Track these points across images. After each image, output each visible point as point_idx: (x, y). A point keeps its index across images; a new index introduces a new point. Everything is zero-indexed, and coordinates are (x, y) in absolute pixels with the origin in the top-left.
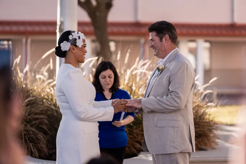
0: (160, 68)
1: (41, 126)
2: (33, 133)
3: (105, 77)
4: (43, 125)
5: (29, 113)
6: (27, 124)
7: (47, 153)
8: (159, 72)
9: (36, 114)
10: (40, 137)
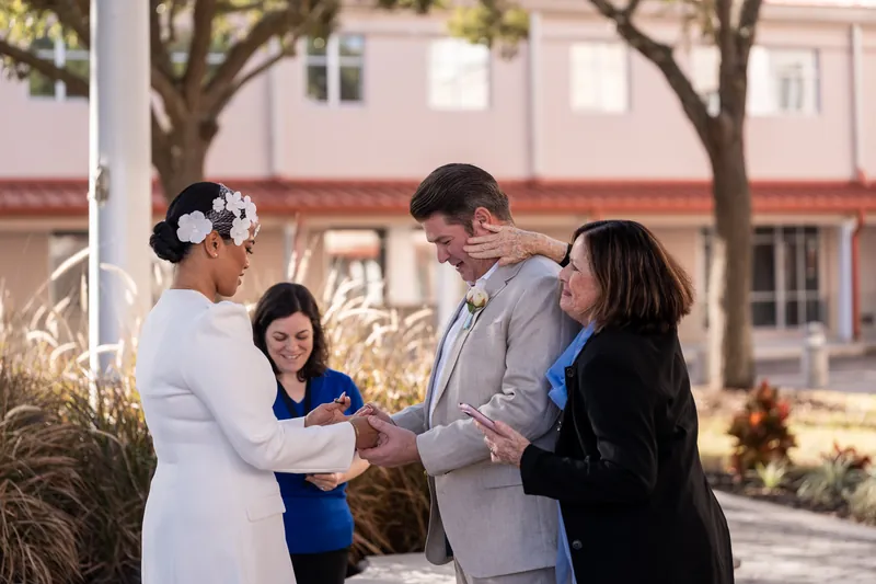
0: (477, 301)
1: (59, 489)
2: (36, 512)
3: (285, 337)
4: (61, 486)
5: (21, 450)
6: (15, 485)
7: (78, 573)
8: (473, 314)
9: (42, 451)
10: (56, 523)
